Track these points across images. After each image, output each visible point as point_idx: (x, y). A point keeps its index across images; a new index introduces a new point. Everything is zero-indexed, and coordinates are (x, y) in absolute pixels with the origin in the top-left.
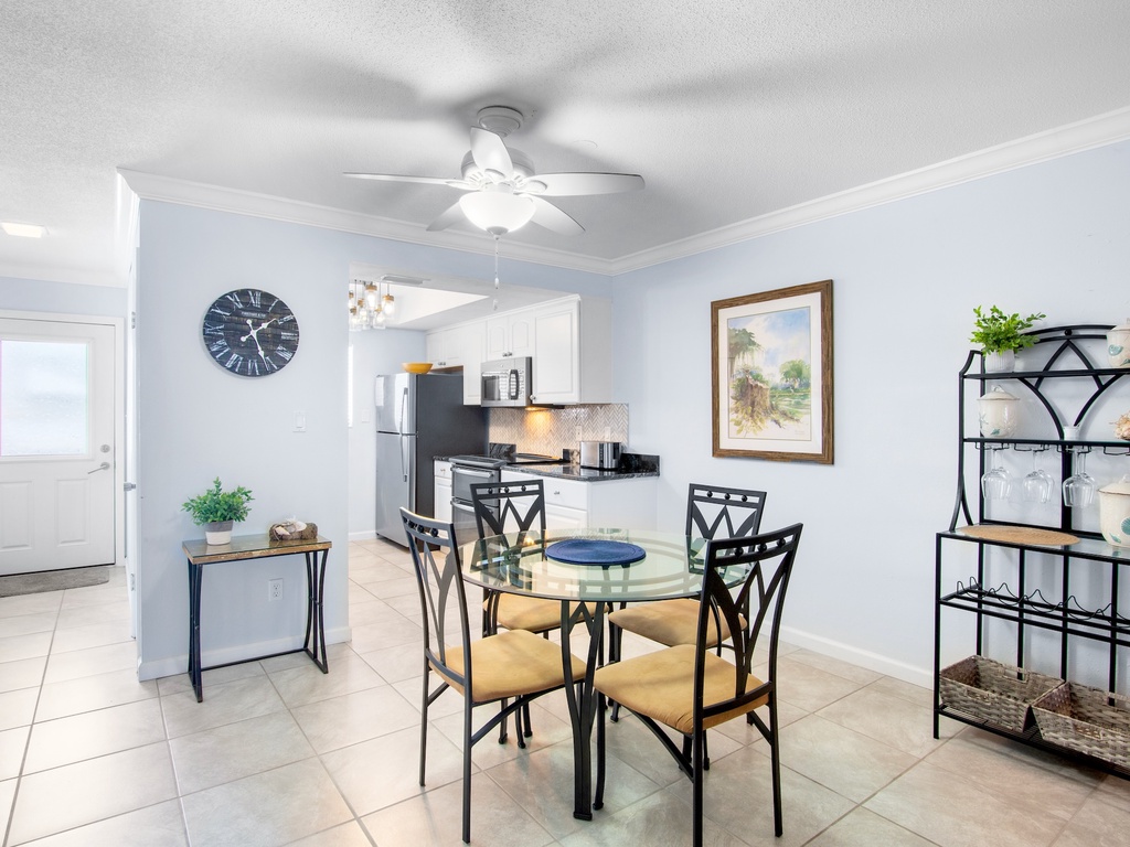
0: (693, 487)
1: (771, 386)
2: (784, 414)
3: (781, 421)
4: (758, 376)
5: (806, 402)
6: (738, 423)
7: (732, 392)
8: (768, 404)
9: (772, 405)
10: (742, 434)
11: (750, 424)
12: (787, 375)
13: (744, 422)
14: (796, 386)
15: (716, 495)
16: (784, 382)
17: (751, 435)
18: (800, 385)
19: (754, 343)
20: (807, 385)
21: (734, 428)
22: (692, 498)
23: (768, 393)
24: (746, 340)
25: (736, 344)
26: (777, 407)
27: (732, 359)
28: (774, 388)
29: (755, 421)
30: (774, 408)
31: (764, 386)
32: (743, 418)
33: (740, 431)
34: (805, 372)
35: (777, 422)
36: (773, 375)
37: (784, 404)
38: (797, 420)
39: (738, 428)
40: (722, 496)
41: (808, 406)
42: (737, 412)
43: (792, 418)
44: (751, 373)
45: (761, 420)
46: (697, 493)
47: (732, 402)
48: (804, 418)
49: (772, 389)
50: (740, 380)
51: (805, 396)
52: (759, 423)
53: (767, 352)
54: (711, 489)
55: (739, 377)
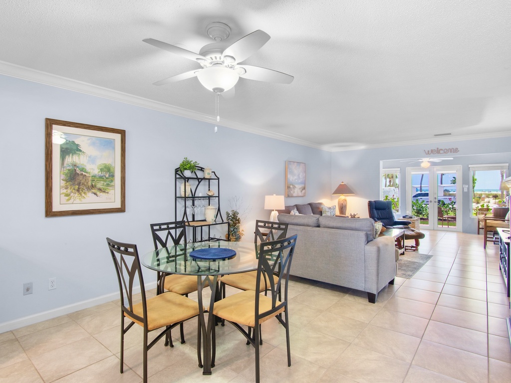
0: (152, 226)
1: (91, 175)
2: (100, 190)
3: (98, 193)
4: (83, 169)
5: (112, 184)
6: (67, 195)
7: (63, 177)
8: (90, 184)
9: (92, 185)
10: (71, 201)
11: (76, 195)
12: (101, 170)
13: (72, 194)
14: (107, 176)
15: (163, 227)
16: (100, 173)
17: (78, 201)
18: (109, 176)
19: (81, 151)
20: (113, 176)
21: (64, 198)
22: (153, 231)
23: (90, 178)
24: (75, 148)
25: (67, 149)
26: (95, 186)
27: (63, 158)
28: (94, 176)
29: (80, 194)
30: (93, 187)
31: (87, 175)
32: (72, 192)
33: (68, 200)
34: (112, 170)
35: (95, 194)
36: (93, 169)
37: (100, 185)
38: (107, 193)
39: (67, 198)
40: (165, 226)
41: (113, 186)
42: (66, 188)
43: (104, 192)
44: (78, 167)
45: (85, 193)
46: (155, 228)
47: (63, 183)
48: (111, 192)
49: (92, 176)
50: (69, 170)
51: (112, 181)
52: (83, 195)
53: (90, 157)
54: (160, 225)
55: (68, 168)
